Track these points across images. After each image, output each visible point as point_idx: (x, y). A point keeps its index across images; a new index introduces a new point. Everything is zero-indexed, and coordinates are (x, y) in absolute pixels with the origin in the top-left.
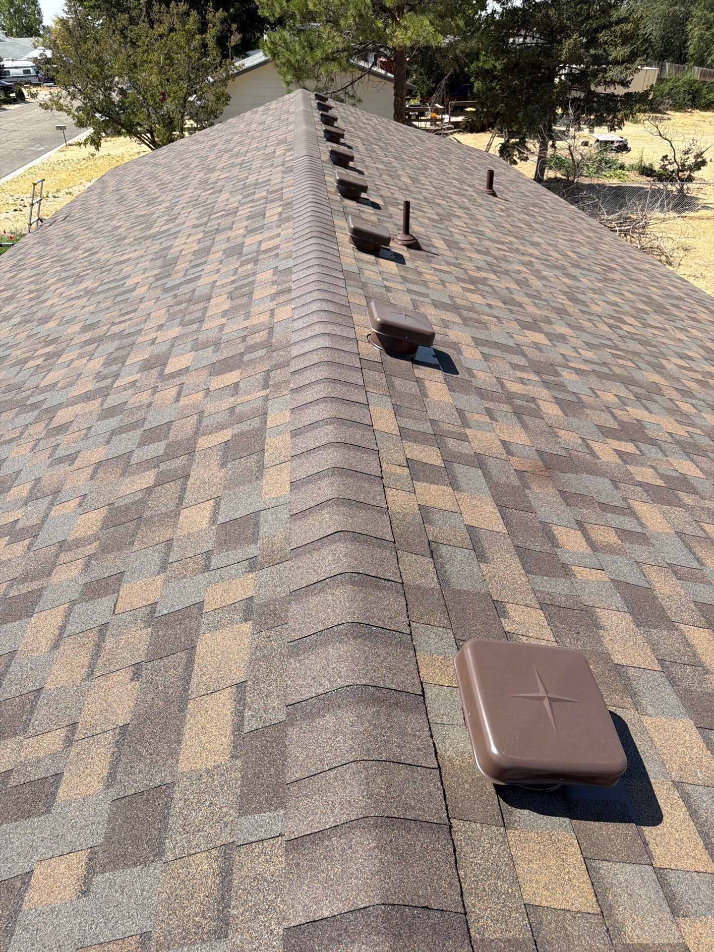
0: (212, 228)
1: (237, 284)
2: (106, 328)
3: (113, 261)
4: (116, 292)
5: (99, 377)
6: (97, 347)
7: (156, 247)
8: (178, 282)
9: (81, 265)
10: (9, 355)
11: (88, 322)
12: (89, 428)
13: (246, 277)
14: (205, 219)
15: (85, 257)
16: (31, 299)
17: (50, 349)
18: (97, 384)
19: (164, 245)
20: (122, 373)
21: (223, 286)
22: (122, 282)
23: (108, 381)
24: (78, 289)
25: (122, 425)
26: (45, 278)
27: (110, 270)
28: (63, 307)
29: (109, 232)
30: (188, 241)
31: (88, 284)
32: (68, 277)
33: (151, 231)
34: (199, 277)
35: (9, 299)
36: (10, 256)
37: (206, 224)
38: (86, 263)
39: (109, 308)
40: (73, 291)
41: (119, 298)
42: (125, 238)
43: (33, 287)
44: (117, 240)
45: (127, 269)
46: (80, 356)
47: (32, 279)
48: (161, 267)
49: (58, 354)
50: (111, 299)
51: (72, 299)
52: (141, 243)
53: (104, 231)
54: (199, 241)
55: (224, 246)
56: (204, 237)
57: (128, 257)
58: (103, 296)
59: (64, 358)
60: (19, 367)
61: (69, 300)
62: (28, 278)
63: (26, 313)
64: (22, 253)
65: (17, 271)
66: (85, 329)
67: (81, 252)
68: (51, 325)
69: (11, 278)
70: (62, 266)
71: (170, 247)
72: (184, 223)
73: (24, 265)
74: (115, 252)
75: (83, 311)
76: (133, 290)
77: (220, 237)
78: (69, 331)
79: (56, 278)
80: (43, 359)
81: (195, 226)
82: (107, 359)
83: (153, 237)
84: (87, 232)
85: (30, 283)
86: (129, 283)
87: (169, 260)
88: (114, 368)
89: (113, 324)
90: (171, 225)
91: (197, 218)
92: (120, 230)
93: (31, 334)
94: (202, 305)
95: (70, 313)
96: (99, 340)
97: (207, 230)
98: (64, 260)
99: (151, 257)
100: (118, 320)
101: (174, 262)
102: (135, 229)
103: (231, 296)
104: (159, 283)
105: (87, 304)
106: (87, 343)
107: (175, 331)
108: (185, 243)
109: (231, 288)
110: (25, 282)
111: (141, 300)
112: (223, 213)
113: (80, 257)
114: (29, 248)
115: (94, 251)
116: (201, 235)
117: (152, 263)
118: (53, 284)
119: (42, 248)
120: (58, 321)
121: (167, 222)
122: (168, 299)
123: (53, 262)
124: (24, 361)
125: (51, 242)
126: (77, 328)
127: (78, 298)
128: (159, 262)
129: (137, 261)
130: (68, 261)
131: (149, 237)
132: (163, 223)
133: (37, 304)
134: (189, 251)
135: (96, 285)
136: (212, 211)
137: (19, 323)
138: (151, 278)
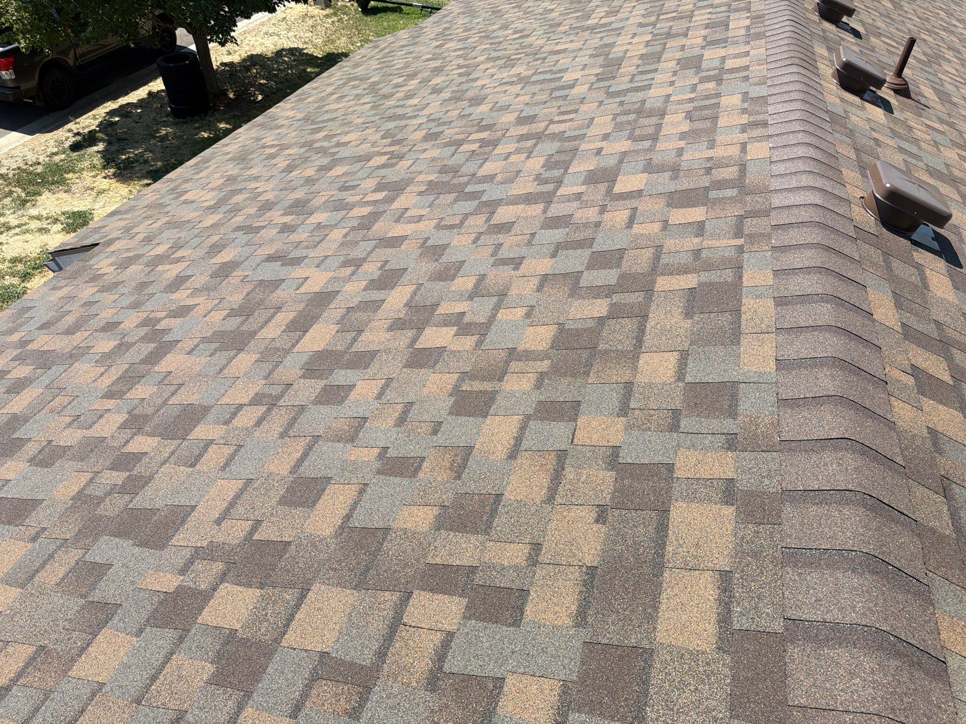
0: (662, 31)
1: (696, 104)
2: (544, 124)
3: (547, 49)
4: (553, 85)
5: (539, 179)
6: (535, 145)
7: (595, 42)
8: (623, 87)
9: (511, 46)
10: (442, 132)
11: (524, 114)
12: (533, 235)
13: (707, 97)
14: (653, 19)
15: (515, 39)
16: (460, 75)
17: (484, 135)
18: (538, 187)
19: (606, 41)
20: (566, 181)
21: (679, 102)
22: (558, 75)
23: (550, 187)
24: (511, 73)
25: (568, 240)
26: (473, 54)
27: (545, 59)
28: (495, 90)
29: (541, 14)
30: (634, 41)
31: (520, 69)
32: (498, 58)
33: (589, 22)
34: (649, 87)
35: (438, 71)
36: (435, 23)
37: (654, 25)
38: (517, 46)
39: (545, 102)
40: (505, 74)
41: (557, 94)
42: (560, 24)
43: (461, 61)
44: (551, 26)
45: (564, 62)
46: (518, 151)
47: (460, 53)
48: (601, 66)
49: (495, 143)
50: (548, 92)
51: (505, 83)
52: (578, 33)
53: (536, 12)
54: (647, 44)
55: (678, 55)
56: (653, 40)
57: (564, 47)
58: (538, 87)
59: (501, 149)
60: (453, 148)
61: (500, 84)
62: (455, 50)
63: (456, 89)
64: (447, 22)
65: (444, 40)
66: (522, 121)
67: (510, 32)
68: (484, 108)
69: (437, 47)
70: (491, 44)
71: (613, 45)
72: (628, 19)
73: (450, 35)
74: (548, 39)
75: (517, 100)
76: (572, 86)
77: (672, 43)
78: (503, 120)
79: (486, 57)
80: (478, 145)
81: (641, 25)
82: (547, 160)
83: (592, 29)
84: (516, 10)
85: (458, 56)
86: (568, 77)
87: (612, 59)
88: (556, 173)
89: (552, 122)
90: (613, 19)
91: (643, 16)
92: (553, 15)
93: (462, 114)
94: (654, 120)
95: (503, 100)
96: (539, 137)
97: (655, 32)
98: (492, 38)
99: (590, 52)
100: (556, 119)
101: (618, 62)
102: (570, 16)
103: (689, 116)
104: (602, 84)
105: (522, 92)
106: (522, 138)
107: (624, 145)
108: (630, 43)
109: (689, 107)
110: (453, 54)
111: (583, 100)
112: (674, 14)
113: (511, 37)
114: (454, 18)
115: (525, 33)
116: (649, 37)
117: (592, 60)
118: (482, 62)
119: (467, 20)
120: (491, 105)
121: (608, 14)
122: (613, 106)
123: (481, 37)
124: (459, 143)
125: (477, 14)
126: (510, 117)
127: (511, 83)
128: (600, 60)
129: (575, 54)
130: (497, 40)
131: (588, 28)
132: (603, 14)
133: (468, 81)
134: (635, 53)
135: (531, 72)
136: (661, 9)
137: (450, 99)
138: (592, 77)
